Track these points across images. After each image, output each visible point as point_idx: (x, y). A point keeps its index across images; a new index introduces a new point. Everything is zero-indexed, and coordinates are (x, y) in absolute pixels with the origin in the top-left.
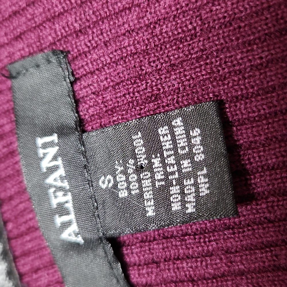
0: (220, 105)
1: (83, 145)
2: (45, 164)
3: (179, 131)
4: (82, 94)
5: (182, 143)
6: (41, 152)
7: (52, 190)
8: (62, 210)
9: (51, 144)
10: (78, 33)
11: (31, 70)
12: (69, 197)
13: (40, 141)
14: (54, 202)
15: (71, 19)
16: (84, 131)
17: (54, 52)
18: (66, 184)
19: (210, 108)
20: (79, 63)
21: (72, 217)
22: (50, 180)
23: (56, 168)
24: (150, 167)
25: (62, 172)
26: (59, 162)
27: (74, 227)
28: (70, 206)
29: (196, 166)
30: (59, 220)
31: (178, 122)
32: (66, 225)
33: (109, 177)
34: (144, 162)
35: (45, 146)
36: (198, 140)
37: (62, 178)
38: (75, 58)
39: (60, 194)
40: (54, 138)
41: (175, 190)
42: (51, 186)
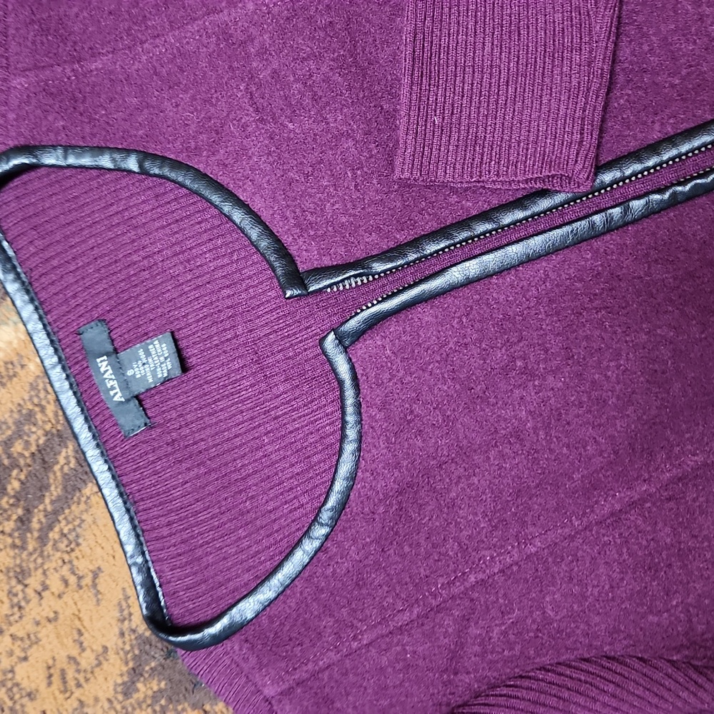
0: (172, 333)
1: (118, 358)
2: (102, 370)
3: (157, 346)
4: (114, 337)
5: (159, 351)
6: (100, 365)
7: (107, 381)
8: (113, 388)
9: (104, 360)
10: (109, 311)
11: (89, 330)
12: (115, 382)
13: (98, 360)
14: (109, 386)
15: (105, 305)
16: (118, 353)
17: (99, 321)
18: (113, 377)
19: (168, 334)
20: (111, 324)
21: (118, 390)
22: (105, 376)
23: (107, 370)
24: (148, 363)
25: (110, 372)
26: (109, 367)
27: (120, 394)
28: (116, 386)
29: (166, 358)
30: (112, 393)
31: (156, 342)
32: (116, 394)
33: (132, 370)
34: (145, 361)
35: (101, 362)
36: (165, 349)
37: (111, 374)
38: (109, 322)
39: (111, 381)
40: (105, 357)
41: (159, 369)
42: (106, 379)
